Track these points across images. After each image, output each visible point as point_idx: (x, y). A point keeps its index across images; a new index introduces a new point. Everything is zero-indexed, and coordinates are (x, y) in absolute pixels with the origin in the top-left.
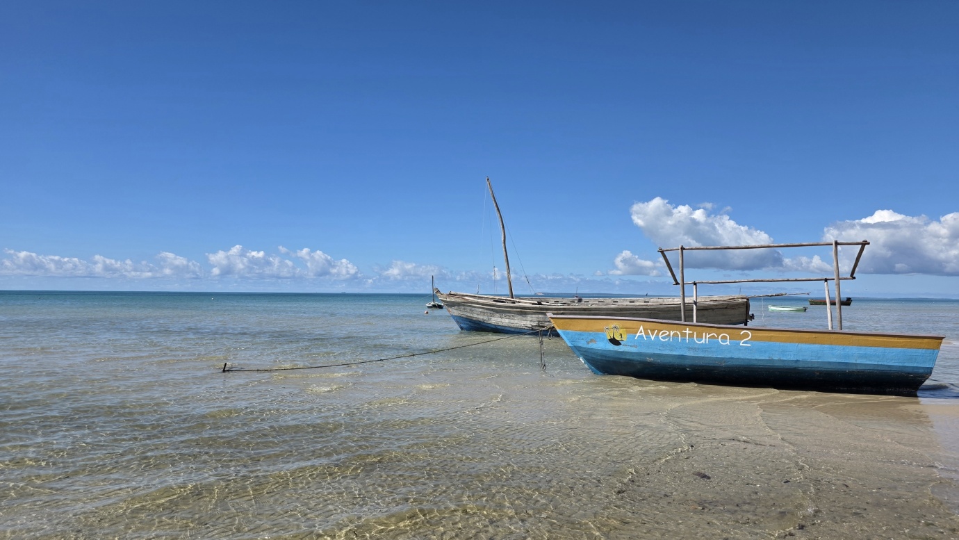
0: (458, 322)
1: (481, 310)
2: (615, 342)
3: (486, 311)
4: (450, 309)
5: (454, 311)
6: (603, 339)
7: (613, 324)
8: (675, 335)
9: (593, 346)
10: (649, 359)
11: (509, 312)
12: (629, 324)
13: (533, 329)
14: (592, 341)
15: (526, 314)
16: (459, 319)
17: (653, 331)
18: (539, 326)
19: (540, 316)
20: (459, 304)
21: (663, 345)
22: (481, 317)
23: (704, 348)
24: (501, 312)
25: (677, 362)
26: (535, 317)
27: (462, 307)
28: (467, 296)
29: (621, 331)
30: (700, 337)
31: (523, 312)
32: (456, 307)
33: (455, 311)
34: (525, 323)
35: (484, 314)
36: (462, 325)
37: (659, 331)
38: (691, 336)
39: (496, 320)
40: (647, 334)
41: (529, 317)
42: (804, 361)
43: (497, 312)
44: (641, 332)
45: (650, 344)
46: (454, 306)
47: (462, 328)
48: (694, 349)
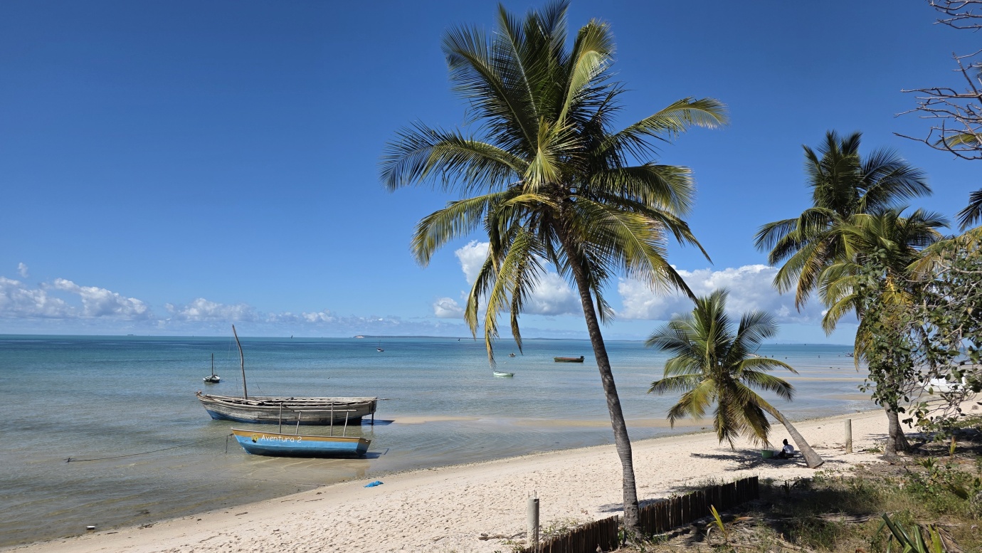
0: (210, 415)
1: (224, 408)
2: (254, 441)
3: (227, 408)
4: (206, 406)
6: (250, 440)
7: (254, 434)
8: (275, 439)
9: (247, 443)
10: (266, 449)
11: (241, 410)
12: (258, 434)
14: (247, 441)
15: (251, 411)
16: (211, 413)
18: (259, 418)
19: (259, 412)
20: (211, 404)
21: (272, 443)
22: (225, 412)
23: (285, 443)
26: (256, 413)
27: (214, 406)
28: (216, 398)
29: (256, 437)
30: (284, 439)
31: (249, 410)
33: (209, 408)
34: (251, 416)
35: (226, 410)
36: (213, 416)
37: (269, 437)
38: (280, 439)
39: (234, 414)
40: (265, 438)
41: (253, 413)
43: (235, 409)
45: (266, 442)
46: (208, 404)
47: (213, 418)
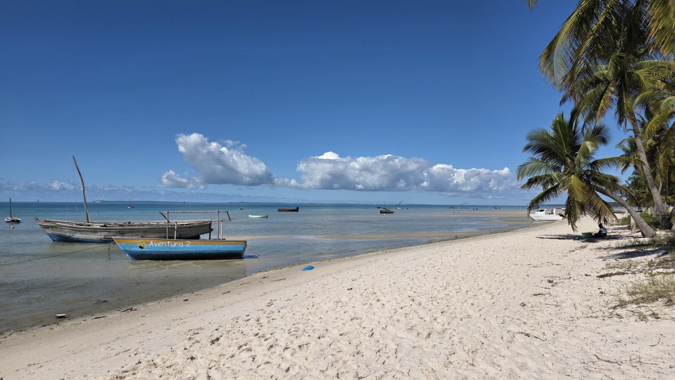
0: (51, 237)
1: (68, 230)
2: (141, 247)
3: (71, 231)
4: (46, 230)
5: (49, 231)
6: (136, 247)
7: (141, 241)
8: (164, 244)
9: (132, 249)
10: (154, 253)
11: (83, 231)
12: (147, 241)
13: (101, 240)
14: (132, 247)
15: (97, 232)
16: (51, 236)
17: (156, 243)
18: (105, 238)
19: (106, 233)
20: (52, 227)
21: (160, 248)
22: (68, 234)
23: (174, 248)
24: (80, 231)
25: (164, 253)
26: (103, 234)
27: (55, 229)
28: (58, 222)
29: (144, 243)
30: (173, 244)
31: (95, 231)
32: (50, 229)
34: (96, 237)
35: (70, 232)
36: (54, 239)
37: (158, 243)
38: (170, 244)
39: (77, 236)
40: (154, 244)
41: (99, 234)
42: (206, 251)
43: (78, 231)
44: (152, 243)
45: (155, 247)
46: (49, 228)
47: (54, 241)
48: (171, 249)
